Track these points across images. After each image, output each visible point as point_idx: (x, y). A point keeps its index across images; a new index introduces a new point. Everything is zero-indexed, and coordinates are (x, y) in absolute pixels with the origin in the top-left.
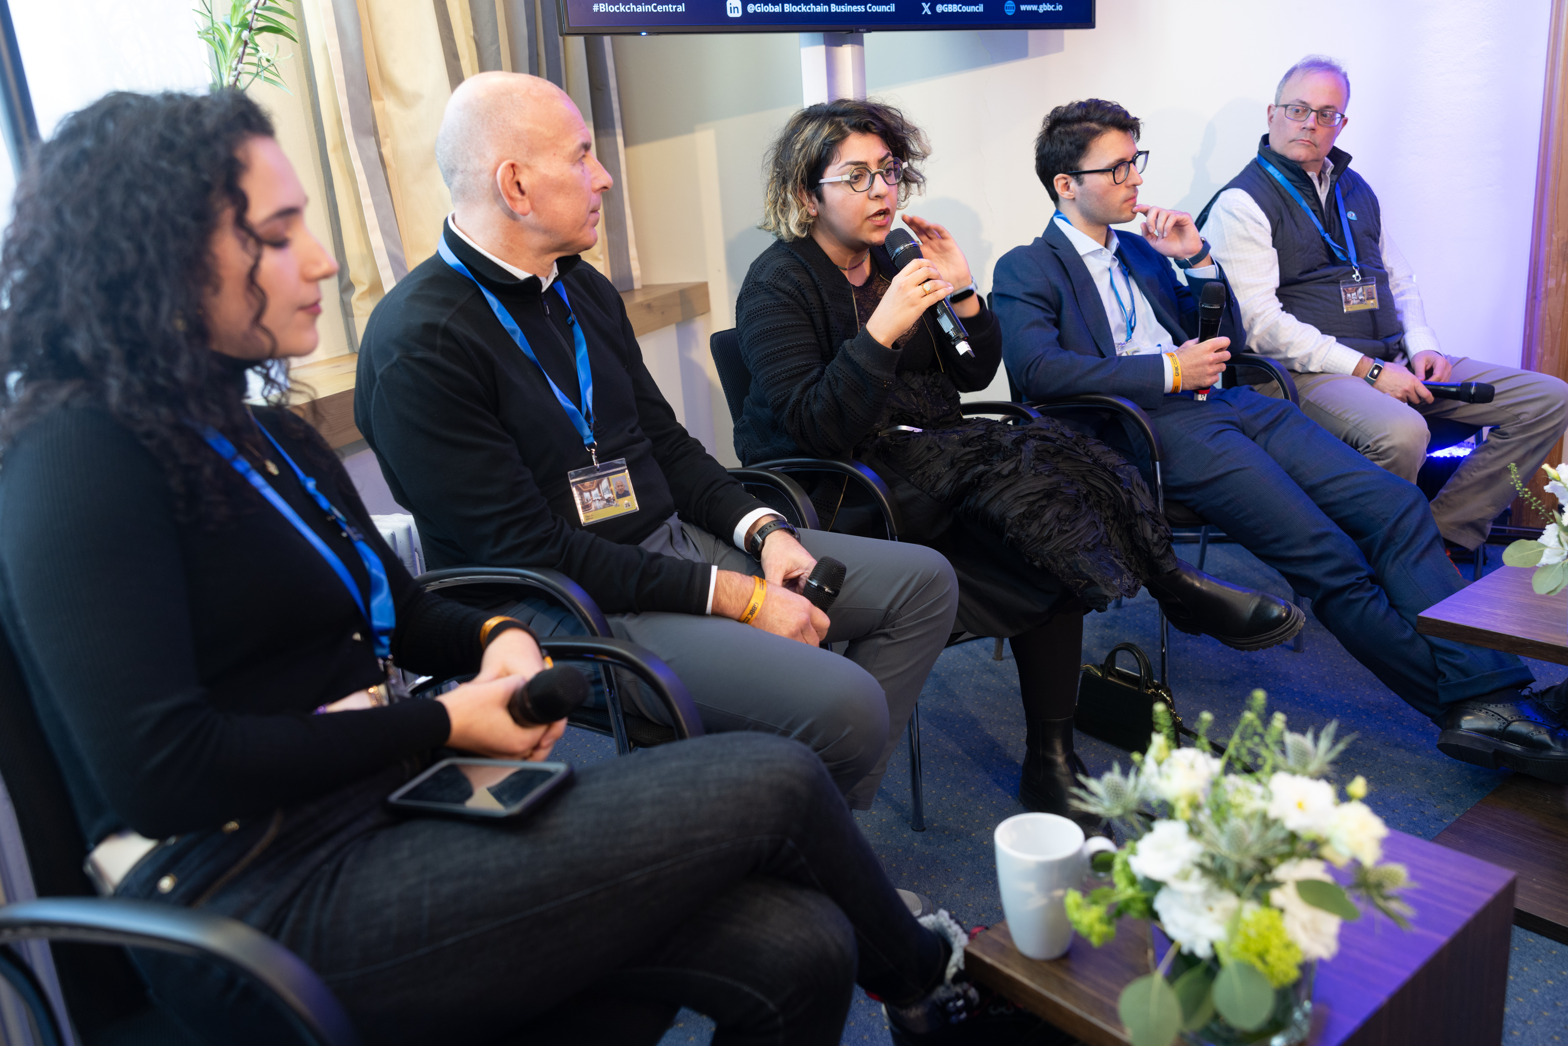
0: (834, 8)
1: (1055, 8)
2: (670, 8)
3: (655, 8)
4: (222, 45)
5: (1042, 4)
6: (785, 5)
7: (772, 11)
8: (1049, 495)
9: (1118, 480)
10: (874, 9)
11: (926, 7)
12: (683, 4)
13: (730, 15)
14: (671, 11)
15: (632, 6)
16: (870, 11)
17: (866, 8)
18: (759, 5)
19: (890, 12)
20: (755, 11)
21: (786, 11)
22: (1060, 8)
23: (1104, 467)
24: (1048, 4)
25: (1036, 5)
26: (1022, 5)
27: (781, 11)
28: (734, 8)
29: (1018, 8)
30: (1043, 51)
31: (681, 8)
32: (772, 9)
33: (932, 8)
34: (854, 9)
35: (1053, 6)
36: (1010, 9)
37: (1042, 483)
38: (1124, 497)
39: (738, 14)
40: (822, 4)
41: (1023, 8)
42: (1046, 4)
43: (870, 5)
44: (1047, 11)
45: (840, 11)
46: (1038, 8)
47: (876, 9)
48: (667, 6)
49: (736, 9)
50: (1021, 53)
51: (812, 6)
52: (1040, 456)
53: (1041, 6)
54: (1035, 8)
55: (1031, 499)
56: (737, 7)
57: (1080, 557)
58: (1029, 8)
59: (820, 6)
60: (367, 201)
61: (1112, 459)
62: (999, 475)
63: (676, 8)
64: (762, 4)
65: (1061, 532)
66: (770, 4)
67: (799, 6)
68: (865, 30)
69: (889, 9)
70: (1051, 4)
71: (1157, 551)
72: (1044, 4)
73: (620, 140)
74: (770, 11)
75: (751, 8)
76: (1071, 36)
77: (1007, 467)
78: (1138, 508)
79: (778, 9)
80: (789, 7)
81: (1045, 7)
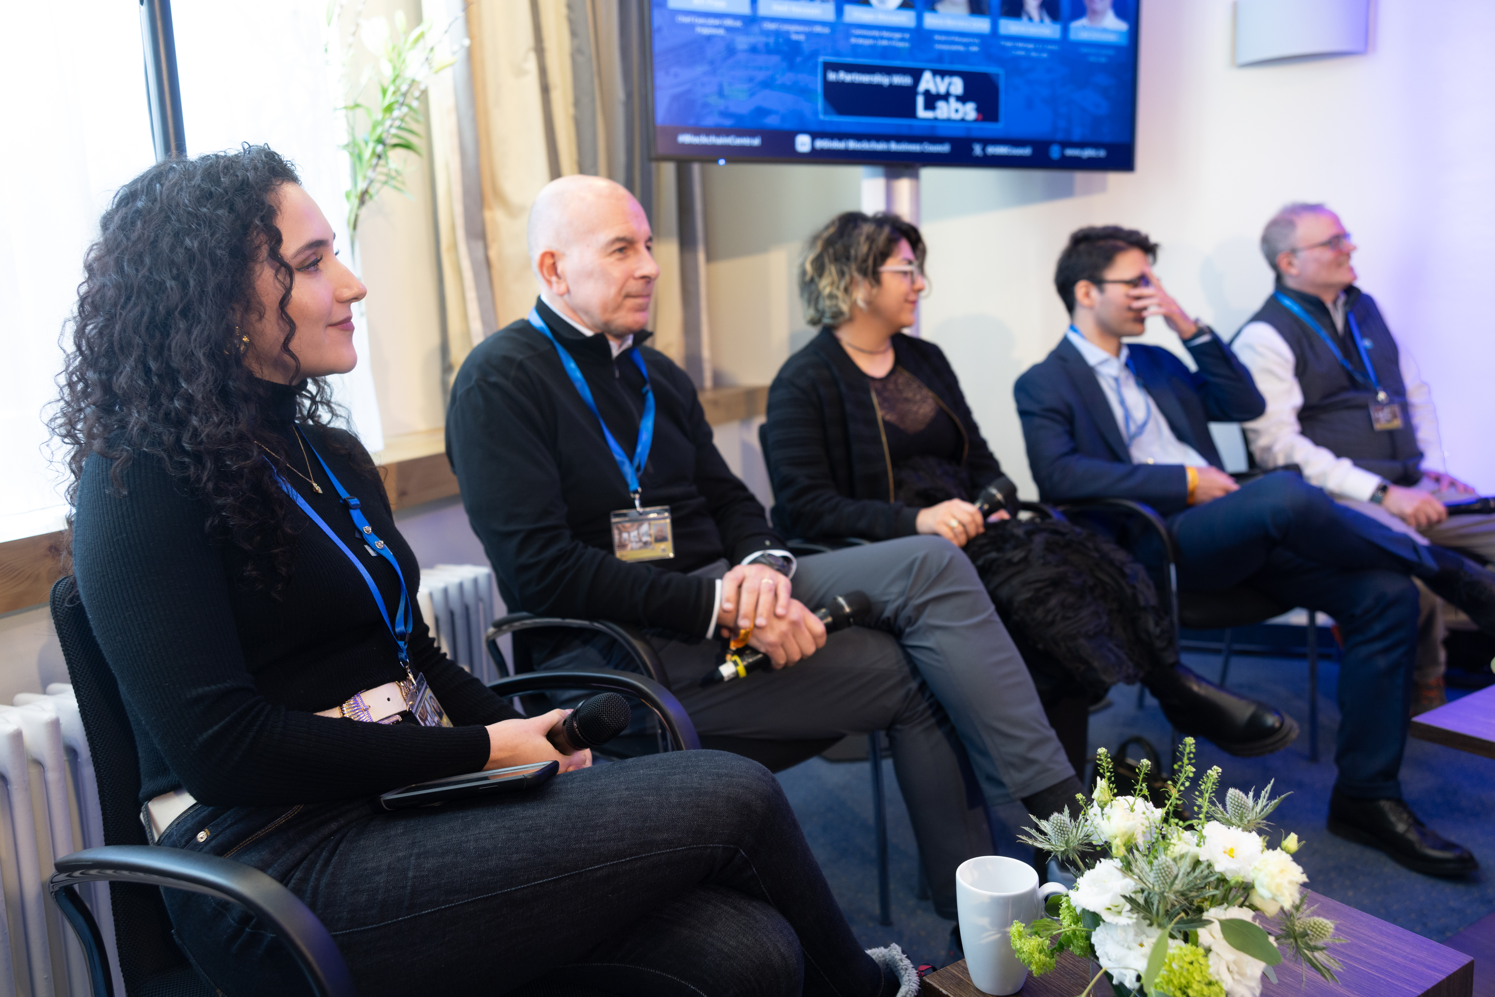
0: (894, 146)
1: (1098, 153)
2: (745, 141)
3: (733, 140)
4: (360, 157)
6: (849, 142)
8: (1056, 583)
9: (1123, 575)
10: (929, 148)
11: (978, 150)
12: (759, 138)
13: (798, 148)
14: (747, 144)
15: (713, 138)
16: (926, 150)
17: (920, 147)
18: (826, 141)
19: (945, 153)
20: (822, 147)
21: (850, 147)
23: (1111, 563)
24: (1092, 150)
25: (1080, 150)
26: (1067, 149)
27: (845, 147)
28: (803, 143)
29: (1063, 152)
30: (1089, 191)
31: (756, 142)
32: (834, 145)
33: (984, 149)
34: (912, 147)
36: (1055, 152)
37: (1050, 572)
38: (1129, 591)
39: (806, 149)
40: (883, 143)
41: (1068, 152)
42: (1090, 149)
44: (1089, 156)
45: (899, 149)
46: (1082, 153)
47: (931, 148)
48: (742, 140)
49: (805, 146)
50: (1067, 192)
51: (873, 144)
52: (1049, 547)
53: (1085, 152)
54: (1079, 153)
55: (1038, 585)
56: (806, 144)
57: (1082, 641)
58: (1073, 152)
59: (881, 144)
60: (471, 295)
61: (1120, 556)
62: (1010, 563)
63: (752, 142)
64: (829, 141)
65: (1065, 618)
66: (836, 141)
67: (862, 144)
68: (921, 167)
69: (944, 149)
70: (1095, 150)
71: (1159, 644)
72: (1087, 150)
73: (701, 256)
74: (836, 147)
75: (818, 144)
76: (1115, 179)
77: (1017, 555)
78: (1142, 603)
79: (842, 145)
80: (852, 145)
81: (1088, 153)
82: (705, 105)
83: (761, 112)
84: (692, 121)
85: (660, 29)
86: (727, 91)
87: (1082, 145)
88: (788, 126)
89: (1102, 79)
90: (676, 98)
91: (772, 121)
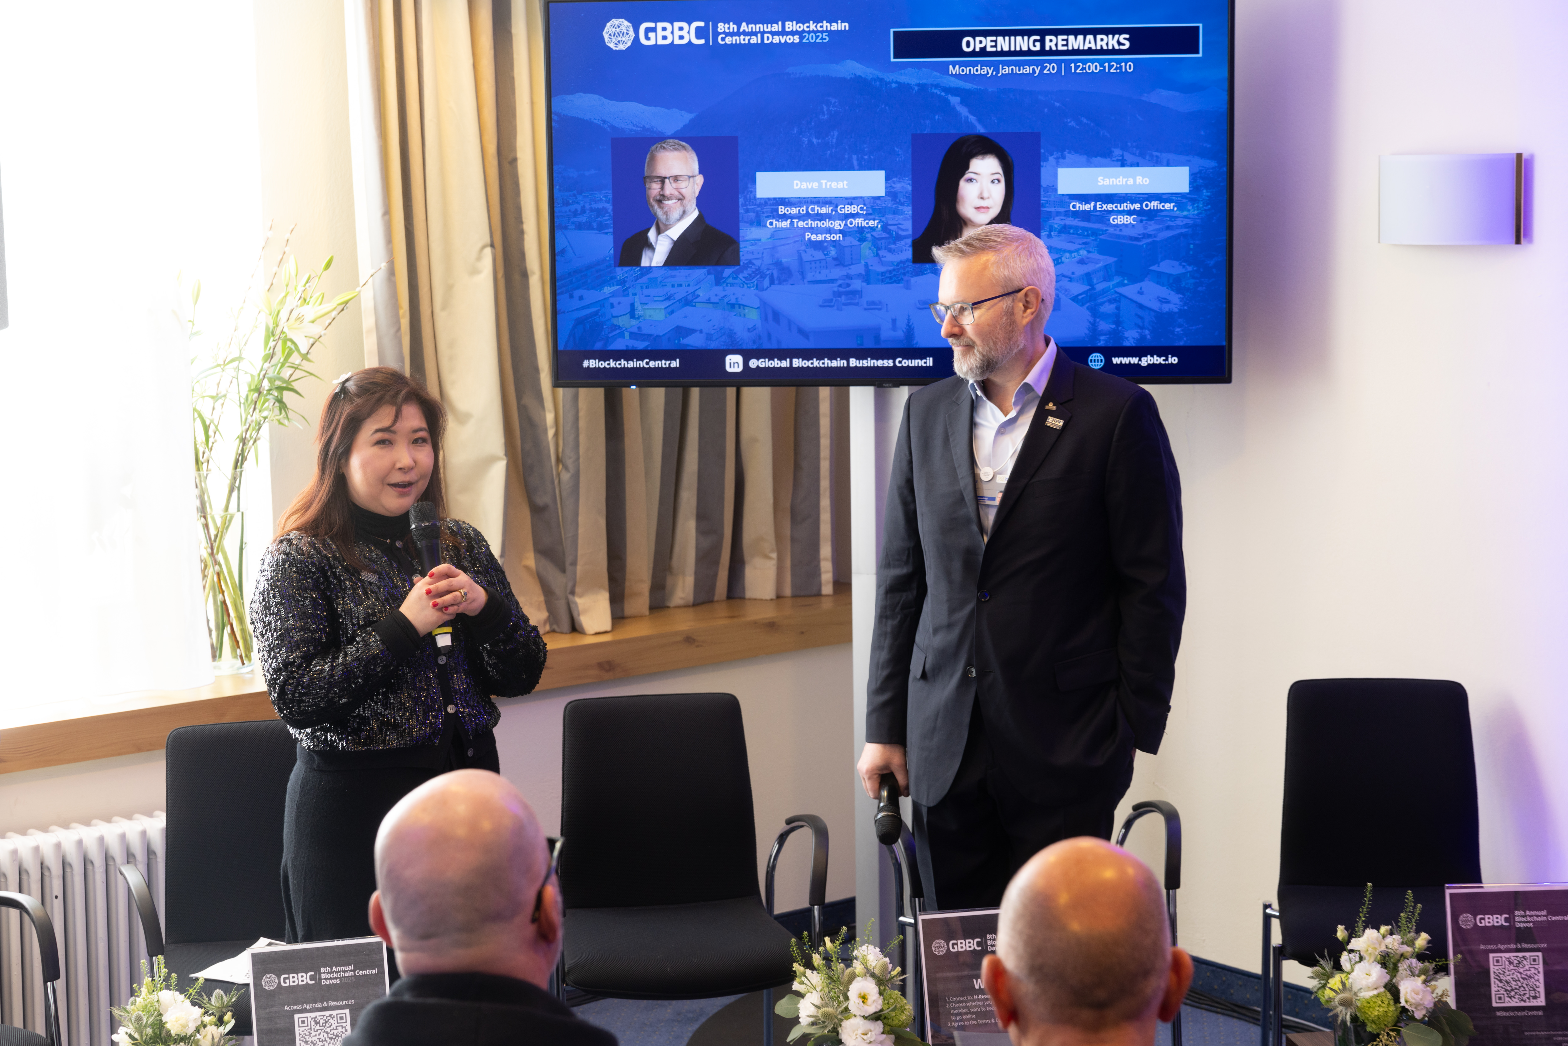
0: (853, 362)
1: (1167, 359)
2: (663, 364)
3: (647, 363)
5: (1146, 356)
6: (794, 360)
7: (779, 366)
10: (905, 363)
12: (678, 360)
13: (728, 369)
14: (664, 366)
15: (623, 362)
16: (900, 365)
17: (894, 362)
18: (763, 360)
19: (927, 366)
20: (758, 366)
21: (794, 366)
22: (1174, 360)
24: (1155, 356)
25: (1136, 357)
26: (1115, 357)
27: (788, 366)
28: (734, 363)
29: (1108, 361)
31: (675, 364)
32: (778, 364)
34: (880, 363)
35: (1164, 358)
36: (1096, 361)
39: (739, 369)
40: (839, 359)
41: (1116, 361)
42: (1152, 356)
43: (900, 359)
44: (1153, 364)
45: (861, 365)
46: (1140, 360)
47: (906, 363)
48: (659, 362)
49: (736, 365)
51: (826, 361)
53: (1144, 359)
54: (1134, 360)
56: (738, 363)
58: (1125, 360)
59: (837, 360)
63: (670, 364)
64: (767, 360)
66: (776, 360)
67: (811, 361)
68: (890, 385)
69: (925, 363)
70: (1160, 356)
72: (1149, 356)
74: (776, 366)
75: (753, 363)
79: (785, 364)
80: (797, 363)
81: (1146, 361)
82: (615, 327)
83: (682, 331)
84: (598, 346)
85: (563, 251)
86: (639, 309)
87: (1140, 351)
88: (713, 345)
89: (1170, 267)
90: (579, 322)
91: (695, 342)
